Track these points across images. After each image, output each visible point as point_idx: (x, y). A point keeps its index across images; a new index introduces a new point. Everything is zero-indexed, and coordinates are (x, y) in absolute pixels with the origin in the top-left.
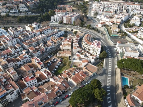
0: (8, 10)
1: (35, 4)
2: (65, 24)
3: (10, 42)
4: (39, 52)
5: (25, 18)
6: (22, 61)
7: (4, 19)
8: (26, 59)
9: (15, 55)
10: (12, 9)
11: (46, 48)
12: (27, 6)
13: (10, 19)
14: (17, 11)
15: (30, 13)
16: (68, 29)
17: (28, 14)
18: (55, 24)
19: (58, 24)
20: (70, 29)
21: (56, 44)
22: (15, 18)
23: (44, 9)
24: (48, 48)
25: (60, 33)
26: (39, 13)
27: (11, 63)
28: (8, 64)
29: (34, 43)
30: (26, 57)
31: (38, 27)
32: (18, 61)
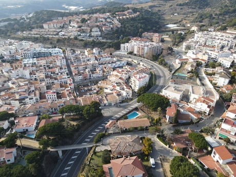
0: (79, 33)
1: (112, 28)
2: (135, 55)
3: (59, 62)
4: (80, 76)
5: (92, 43)
6: (59, 80)
7: (71, 41)
8: (65, 80)
9: (58, 74)
10: (84, 32)
11: (90, 75)
12: (101, 31)
13: (76, 42)
14: (88, 35)
15: (100, 38)
16: (134, 61)
17: (98, 39)
18: (123, 53)
19: (126, 54)
20: (136, 61)
21: (105, 74)
22: (81, 42)
23: (120, 36)
24: (93, 75)
25: (118, 63)
26: (111, 40)
27: (48, 79)
28: (46, 80)
29: (81, 67)
30: (65, 78)
31: (99, 53)
32: (56, 79)
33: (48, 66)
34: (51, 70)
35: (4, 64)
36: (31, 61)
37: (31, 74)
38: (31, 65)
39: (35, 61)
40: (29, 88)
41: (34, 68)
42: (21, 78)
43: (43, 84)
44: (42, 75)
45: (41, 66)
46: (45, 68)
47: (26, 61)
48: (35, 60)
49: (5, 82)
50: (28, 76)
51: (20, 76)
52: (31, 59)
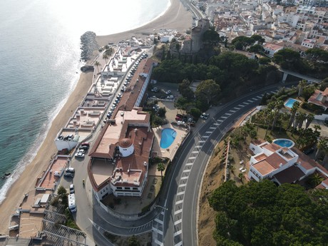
32: (324, 34)
33: (324, 19)
34: (325, 24)
35: (278, 6)
36: (309, 9)
37: (299, 22)
38: (305, 13)
39: (313, 11)
40: (289, 32)
41: (307, 17)
42: (286, 23)
43: (307, 33)
44: (311, 25)
45: (316, 16)
46: (320, 20)
47: (302, 8)
48: (313, 9)
49: (269, 23)
50: (294, 24)
51: (287, 21)
52: (310, 7)
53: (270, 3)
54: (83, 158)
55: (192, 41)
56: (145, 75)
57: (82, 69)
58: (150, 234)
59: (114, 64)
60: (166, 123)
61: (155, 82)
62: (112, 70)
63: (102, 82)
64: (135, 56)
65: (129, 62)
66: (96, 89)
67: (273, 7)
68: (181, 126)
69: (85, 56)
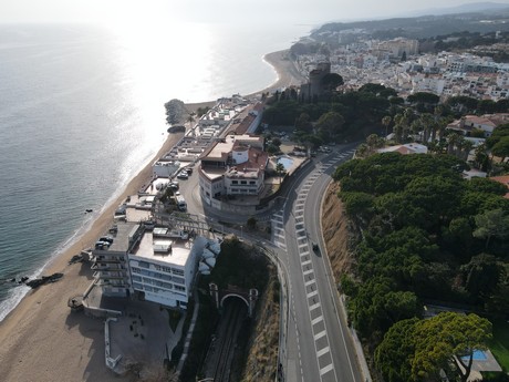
33: (478, 84)
36: (458, 75)
38: (453, 79)
46: (472, 86)
47: (449, 75)
48: (464, 76)
52: (459, 74)
53: (408, 71)
54: (186, 178)
55: (310, 84)
56: (256, 113)
57: (169, 131)
58: (270, 223)
59: (213, 115)
60: (282, 154)
61: (266, 126)
62: (211, 118)
63: (201, 130)
64: (239, 109)
65: (232, 113)
66: (194, 134)
67: (412, 74)
68: (299, 156)
69: (171, 120)
